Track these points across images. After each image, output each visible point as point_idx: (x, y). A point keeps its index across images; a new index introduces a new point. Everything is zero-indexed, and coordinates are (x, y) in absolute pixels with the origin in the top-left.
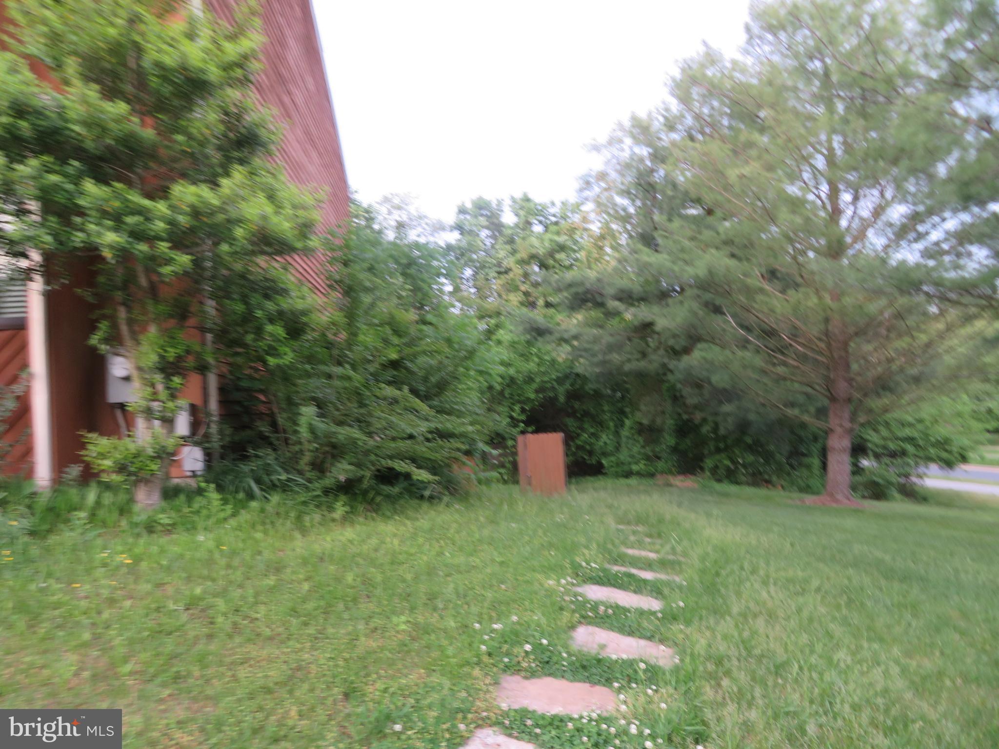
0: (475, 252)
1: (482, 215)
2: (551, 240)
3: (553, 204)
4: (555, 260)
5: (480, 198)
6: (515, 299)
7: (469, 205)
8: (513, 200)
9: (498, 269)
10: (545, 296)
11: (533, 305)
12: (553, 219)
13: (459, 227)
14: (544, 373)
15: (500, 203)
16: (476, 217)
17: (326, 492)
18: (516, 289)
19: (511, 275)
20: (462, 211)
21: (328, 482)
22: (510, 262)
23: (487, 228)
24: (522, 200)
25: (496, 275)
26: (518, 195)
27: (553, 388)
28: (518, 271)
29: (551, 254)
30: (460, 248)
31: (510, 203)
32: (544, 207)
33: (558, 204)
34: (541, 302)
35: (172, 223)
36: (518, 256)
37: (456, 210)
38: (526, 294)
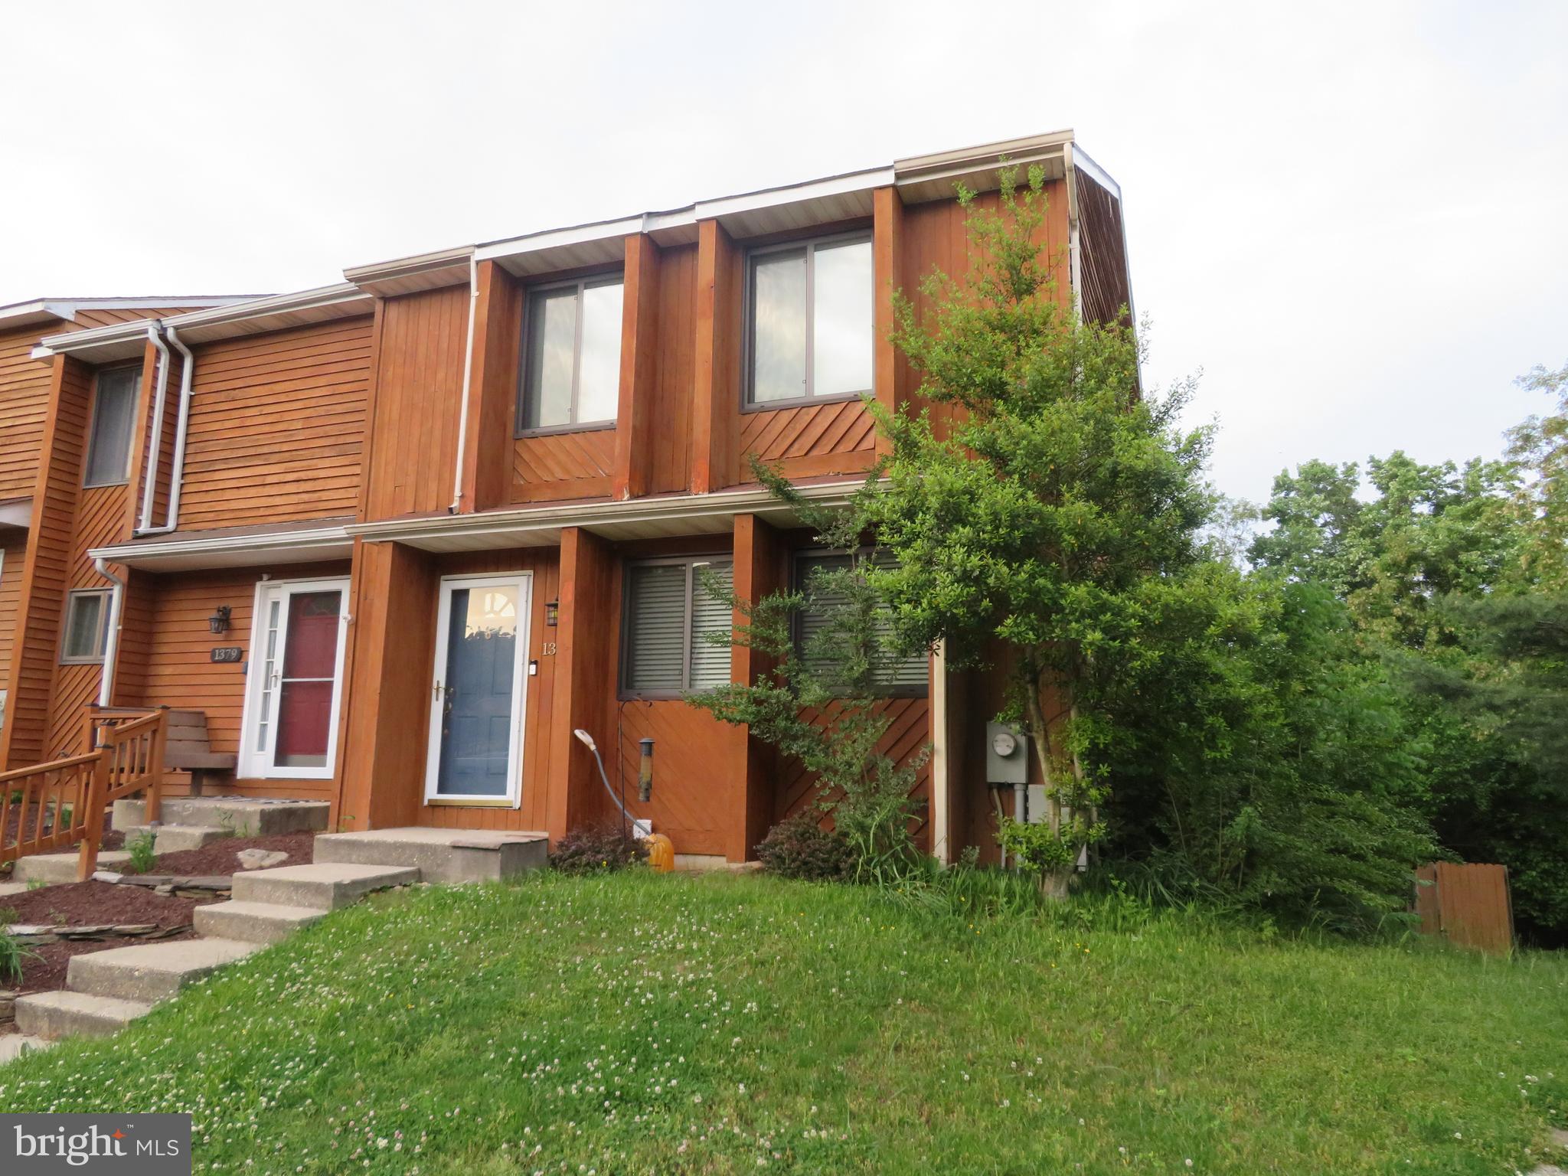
0: (1308, 551)
1: (1319, 491)
2: (1450, 530)
3: (1451, 467)
4: (1459, 564)
5: (1315, 464)
6: (1383, 628)
7: (1294, 475)
8: (1377, 465)
9: (1349, 578)
10: (1438, 623)
11: (1416, 640)
12: (1450, 492)
13: (1278, 512)
14: (1446, 758)
15: (1350, 470)
16: (1309, 495)
17: (1250, 906)
18: (1386, 612)
19: (1375, 588)
20: (1283, 485)
21: (1250, 894)
22: (1373, 566)
23: (1328, 510)
24: (1391, 463)
25: (1346, 588)
26: (1384, 456)
27: (1465, 785)
28: (1388, 583)
29: (1452, 553)
30: (1279, 544)
31: (1368, 468)
32: (1435, 474)
33: (1462, 468)
34: (1433, 634)
35: (1143, 619)
36: (1387, 557)
37: (1273, 484)
38: (1404, 620)
